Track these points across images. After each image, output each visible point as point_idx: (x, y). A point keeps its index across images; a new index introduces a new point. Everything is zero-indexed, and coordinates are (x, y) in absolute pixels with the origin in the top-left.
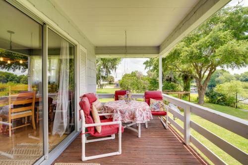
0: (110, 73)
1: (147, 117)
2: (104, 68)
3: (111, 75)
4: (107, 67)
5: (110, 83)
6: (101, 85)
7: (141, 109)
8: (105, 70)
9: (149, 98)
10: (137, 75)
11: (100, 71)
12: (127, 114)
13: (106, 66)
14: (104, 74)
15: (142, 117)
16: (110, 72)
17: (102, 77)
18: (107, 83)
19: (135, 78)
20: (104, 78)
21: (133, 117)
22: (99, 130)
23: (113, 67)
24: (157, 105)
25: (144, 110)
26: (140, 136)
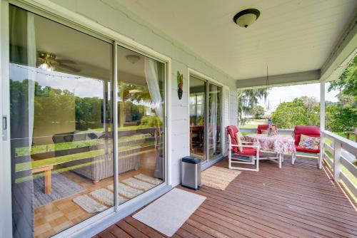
0: (256, 102)
1: (289, 150)
2: (247, 95)
3: (258, 105)
4: (252, 94)
5: (257, 117)
6: (242, 120)
7: (281, 141)
8: (248, 98)
9: (300, 134)
10: (306, 103)
11: (241, 100)
12: (266, 143)
13: (250, 93)
14: (247, 104)
15: (282, 149)
16: (256, 100)
17: (244, 108)
18: (251, 117)
19: (300, 108)
20: (247, 110)
21: (272, 146)
22: (241, 150)
23: (262, 93)
24: (311, 143)
25: (285, 142)
26: (280, 167)
